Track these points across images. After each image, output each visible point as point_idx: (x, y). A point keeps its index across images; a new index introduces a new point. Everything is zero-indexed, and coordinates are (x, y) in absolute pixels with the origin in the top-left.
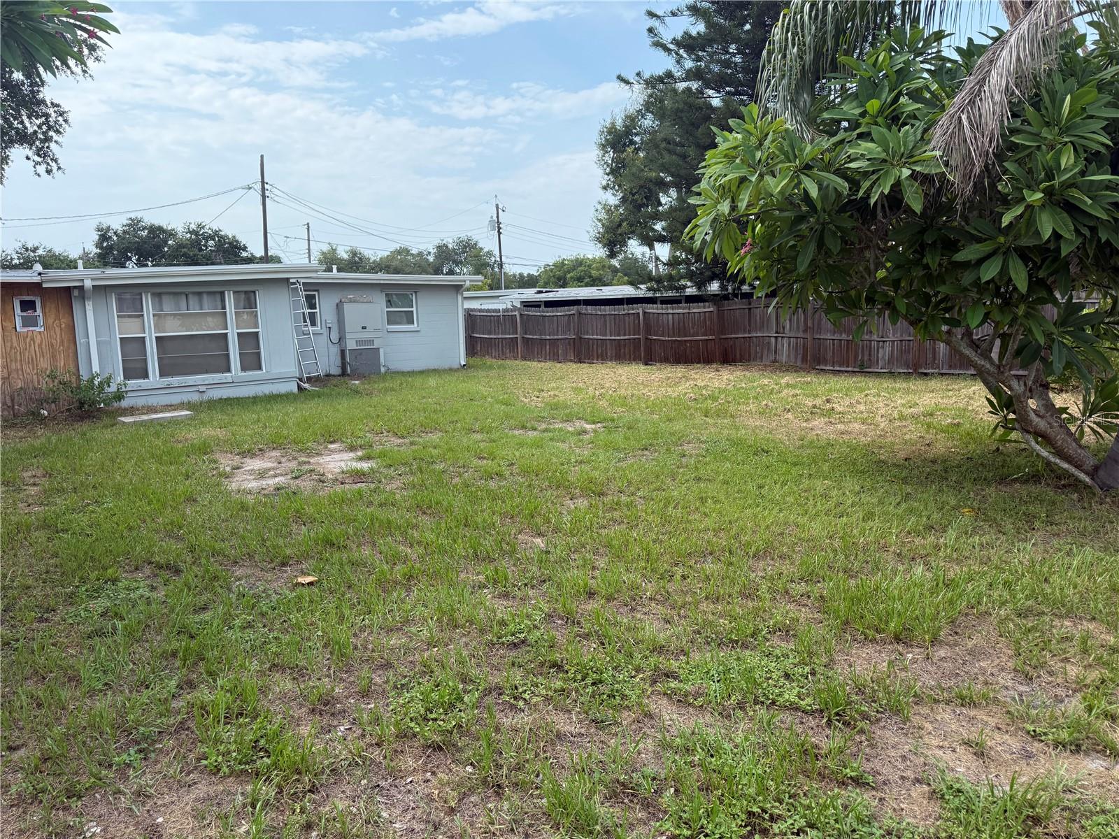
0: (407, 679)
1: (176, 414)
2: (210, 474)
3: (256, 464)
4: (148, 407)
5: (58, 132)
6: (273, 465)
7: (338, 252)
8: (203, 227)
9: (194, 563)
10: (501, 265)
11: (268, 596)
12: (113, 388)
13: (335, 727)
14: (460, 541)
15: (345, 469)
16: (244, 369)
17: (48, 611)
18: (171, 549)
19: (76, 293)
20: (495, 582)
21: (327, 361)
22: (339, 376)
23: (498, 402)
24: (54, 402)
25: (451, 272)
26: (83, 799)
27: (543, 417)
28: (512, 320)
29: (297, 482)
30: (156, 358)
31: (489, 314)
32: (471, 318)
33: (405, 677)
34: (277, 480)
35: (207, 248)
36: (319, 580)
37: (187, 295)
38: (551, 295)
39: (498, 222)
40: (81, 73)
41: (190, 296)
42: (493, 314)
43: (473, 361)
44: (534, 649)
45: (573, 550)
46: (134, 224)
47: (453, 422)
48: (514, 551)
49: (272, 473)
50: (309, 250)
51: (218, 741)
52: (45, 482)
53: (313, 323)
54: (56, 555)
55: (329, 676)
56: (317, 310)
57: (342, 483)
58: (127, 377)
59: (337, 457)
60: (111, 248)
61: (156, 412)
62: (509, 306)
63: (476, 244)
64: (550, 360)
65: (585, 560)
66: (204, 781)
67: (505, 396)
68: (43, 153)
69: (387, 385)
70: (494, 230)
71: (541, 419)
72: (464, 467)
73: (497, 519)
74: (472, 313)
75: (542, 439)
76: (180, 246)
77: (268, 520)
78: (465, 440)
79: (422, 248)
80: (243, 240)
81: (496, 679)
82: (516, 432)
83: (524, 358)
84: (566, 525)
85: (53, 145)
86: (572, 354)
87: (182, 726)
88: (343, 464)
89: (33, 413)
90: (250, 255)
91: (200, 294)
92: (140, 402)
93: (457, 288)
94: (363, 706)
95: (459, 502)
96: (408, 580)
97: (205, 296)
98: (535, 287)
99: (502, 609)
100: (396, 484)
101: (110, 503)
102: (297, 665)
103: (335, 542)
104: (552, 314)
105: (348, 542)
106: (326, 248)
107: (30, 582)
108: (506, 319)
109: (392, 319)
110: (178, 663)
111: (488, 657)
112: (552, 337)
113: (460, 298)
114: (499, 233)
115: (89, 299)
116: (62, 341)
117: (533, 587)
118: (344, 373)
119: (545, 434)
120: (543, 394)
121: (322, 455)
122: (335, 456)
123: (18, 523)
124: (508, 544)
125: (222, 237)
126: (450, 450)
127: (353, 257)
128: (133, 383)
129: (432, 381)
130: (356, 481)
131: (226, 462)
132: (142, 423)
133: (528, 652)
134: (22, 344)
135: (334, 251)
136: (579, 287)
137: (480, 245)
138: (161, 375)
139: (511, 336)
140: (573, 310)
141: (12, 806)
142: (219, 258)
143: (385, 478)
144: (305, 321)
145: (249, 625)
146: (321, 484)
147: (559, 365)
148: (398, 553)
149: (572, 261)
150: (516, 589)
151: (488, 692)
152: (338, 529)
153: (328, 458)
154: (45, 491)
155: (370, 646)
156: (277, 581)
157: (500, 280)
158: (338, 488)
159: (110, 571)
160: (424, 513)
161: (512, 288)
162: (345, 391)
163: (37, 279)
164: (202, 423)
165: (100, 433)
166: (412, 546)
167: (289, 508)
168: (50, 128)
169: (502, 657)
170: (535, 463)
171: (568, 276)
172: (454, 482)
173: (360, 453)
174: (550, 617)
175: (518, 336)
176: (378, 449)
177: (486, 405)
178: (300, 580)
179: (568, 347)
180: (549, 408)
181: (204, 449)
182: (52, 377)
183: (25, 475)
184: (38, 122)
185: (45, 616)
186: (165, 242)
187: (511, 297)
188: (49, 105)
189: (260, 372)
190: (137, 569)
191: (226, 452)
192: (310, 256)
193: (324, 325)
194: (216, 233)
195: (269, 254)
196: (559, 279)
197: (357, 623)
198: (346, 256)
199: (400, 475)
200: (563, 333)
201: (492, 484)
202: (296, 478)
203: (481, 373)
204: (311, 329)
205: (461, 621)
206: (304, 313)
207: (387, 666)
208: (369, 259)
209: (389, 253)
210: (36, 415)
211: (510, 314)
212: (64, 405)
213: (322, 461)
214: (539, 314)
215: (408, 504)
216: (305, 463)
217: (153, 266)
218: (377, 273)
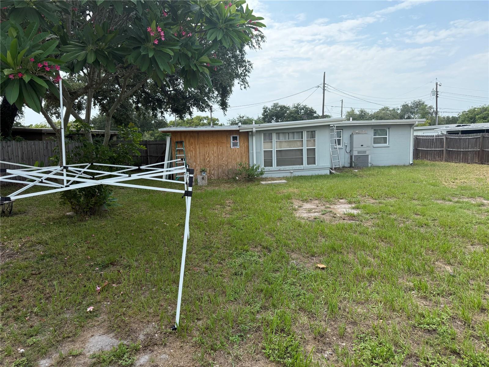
0: (364, 335)
1: (280, 181)
2: (289, 209)
3: (307, 206)
4: (272, 178)
5: (249, 72)
6: (315, 207)
7: (355, 111)
8: (300, 105)
9: (276, 248)
10: (436, 113)
11: (304, 271)
12: (260, 170)
13: (325, 350)
14: (400, 260)
15: (346, 213)
16: (308, 164)
17: (222, 260)
18: (269, 240)
19: (250, 133)
20: (419, 289)
21: (343, 160)
22: (349, 167)
23: (429, 184)
24: (240, 174)
25: (409, 118)
26: (217, 352)
27: (456, 194)
28: (441, 140)
29: (323, 216)
30: (276, 159)
31: (428, 138)
32: (417, 141)
33: (363, 333)
34: (316, 214)
35: (301, 113)
36: (327, 268)
37: (288, 133)
38: (465, 127)
39: (437, 91)
40: (258, 48)
41: (290, 134)
42: (430, 138)
43: (417, 161)
44: (441, 338)
45: (471, 277)
46: (275, 106)
47: (402, 194)
48: (432, 272)
49: (314, 211)
50: (342, 111)
51: (271, 342)
52: (232, 205)
53: (339, 144)
54: (230, 236)
55: (325, 321)
56: (341, 138)
57: (344, 220)
58: (265, 166)
59: (343, 206)
60: (267, 115)
61: (274, 180)
62: (440, 134)
63: (423, 103)
64: (462, 162)
65: (479, 285)
66: (262, 360)
67: (434, 181)
68: (243, 81)
69: (371, 172)
70: (434, 95)
71: (454, 195)
72: (407, 218)
73: (423, 250)
74: (418, 138)
75: (455, 207)
76: (291, 113)
77: (309, 233)
78: (408, 203)
79: (395, 107)
80: (315, 109)
81: (415, 350)
82: (439, 202)
83: (447, 161)
84: (467, 261)
85: (247, 77)
86: (477, 159)
87: (258, 329)
88: (344, 210)
89: (234, 178)
90: (317, 115)
91: (293, 133)
92: (269, 176)
93: (411, 125)
94: (340, 343)
95: (402, 238)
96: (371, 277)
97: (295, 133)
98: (456, 123)
99: (422, 306)
100: (370, 223)
101: (252, 217)
102: (311, 311)
103: (336, 248)
104: (465, 138)
105: (343, 251)
106: (349, 110)
107: (219, 246)
108: (438, 140)
109: (376, 141)
110: (262, 296)
111: (412, 334)
112: (464, 150)
113: (412, 130)
114: (437, 97)
115: (254, 135)
116: (245, 152)
117: (443, 297)
118: (351, 166)
119: (457, 204)
120: (457, 181)
121: (336, 204)
122: (342, 206)
123: (221, 221)
124: (429, 266)
125: (307, 108)
126: (400, 208)
127: (362, 113)
128: (267, 168)
129: (394, 171)
130: (350, 219)
131: (296, 204)
132: (268, 185)
133: (436, 338)
134: (232, 153)
135: (353, 111)
136: (484, 122)
137: (426, 104)
138: (277, 166)
139: (440, 149)
140: (479, 135)
141: (193, 346)
142: (305, 117)
143: (364, 219)
144: (336, 143)
145: (293, 284)
146: (334, 219)
147: (468, 165)
148: (367, 261)
149: (480, 109)
150: (432, 295)
151: (409, 356)
152: (338, 243)
153: (339, 206)
154: (232, 209)
155: (347, 310)
156: (309, 264)
157: (435, 120)
158: (341, 221)
159: (246, 246)
160: (382, 241)
161: (442, 124)
162: (350, 175)
163: (238, 129)
164: (290, 186)
165: (253, 187)
166: (374, 258)
167: (318, 228)
168: (246, 71)
169: (421, 336)
170: (449, 221)
171: (477, 117)
172: (400, 226)
173: (353, 205)
174: (453, 318)
175: (444, 149)
176: (362, 204)
177: (423, 185)
178: (319, 265)
179: (475, 155)
180: (459, 189)
181: (289, 197)
182: (241, 165)
183: (227, 202)
184: (243, 69)
185: (221, 262)
186: (286, 112)
187: (441, 129)
188: (247, 62)
189: (314, 165)
190: (256, 247)
191: (297, 199)
192: (342, 114)
193: (344, 144)
194: (305, 107)
195: (324, 114)
196: (471, 118)
197: (342, 295)
198: (358, 113)
199: (372, 219)
200: (472, 147)
201: (422, 230)
202: (323, 214)
203: (421, 168)
204: (338, 146)
205: (397, 308)
206: (335, 140)
207: (354, 323)
208: (369, 113)
209: (379, 110)
210: (234, 179)
211: (440, 137)
212: (244, 175)
213: (336, 207)
214: (457, 138)
215: (375, 235)
216: (328, 207)
217: (281, 122)
218: (371, 120)
